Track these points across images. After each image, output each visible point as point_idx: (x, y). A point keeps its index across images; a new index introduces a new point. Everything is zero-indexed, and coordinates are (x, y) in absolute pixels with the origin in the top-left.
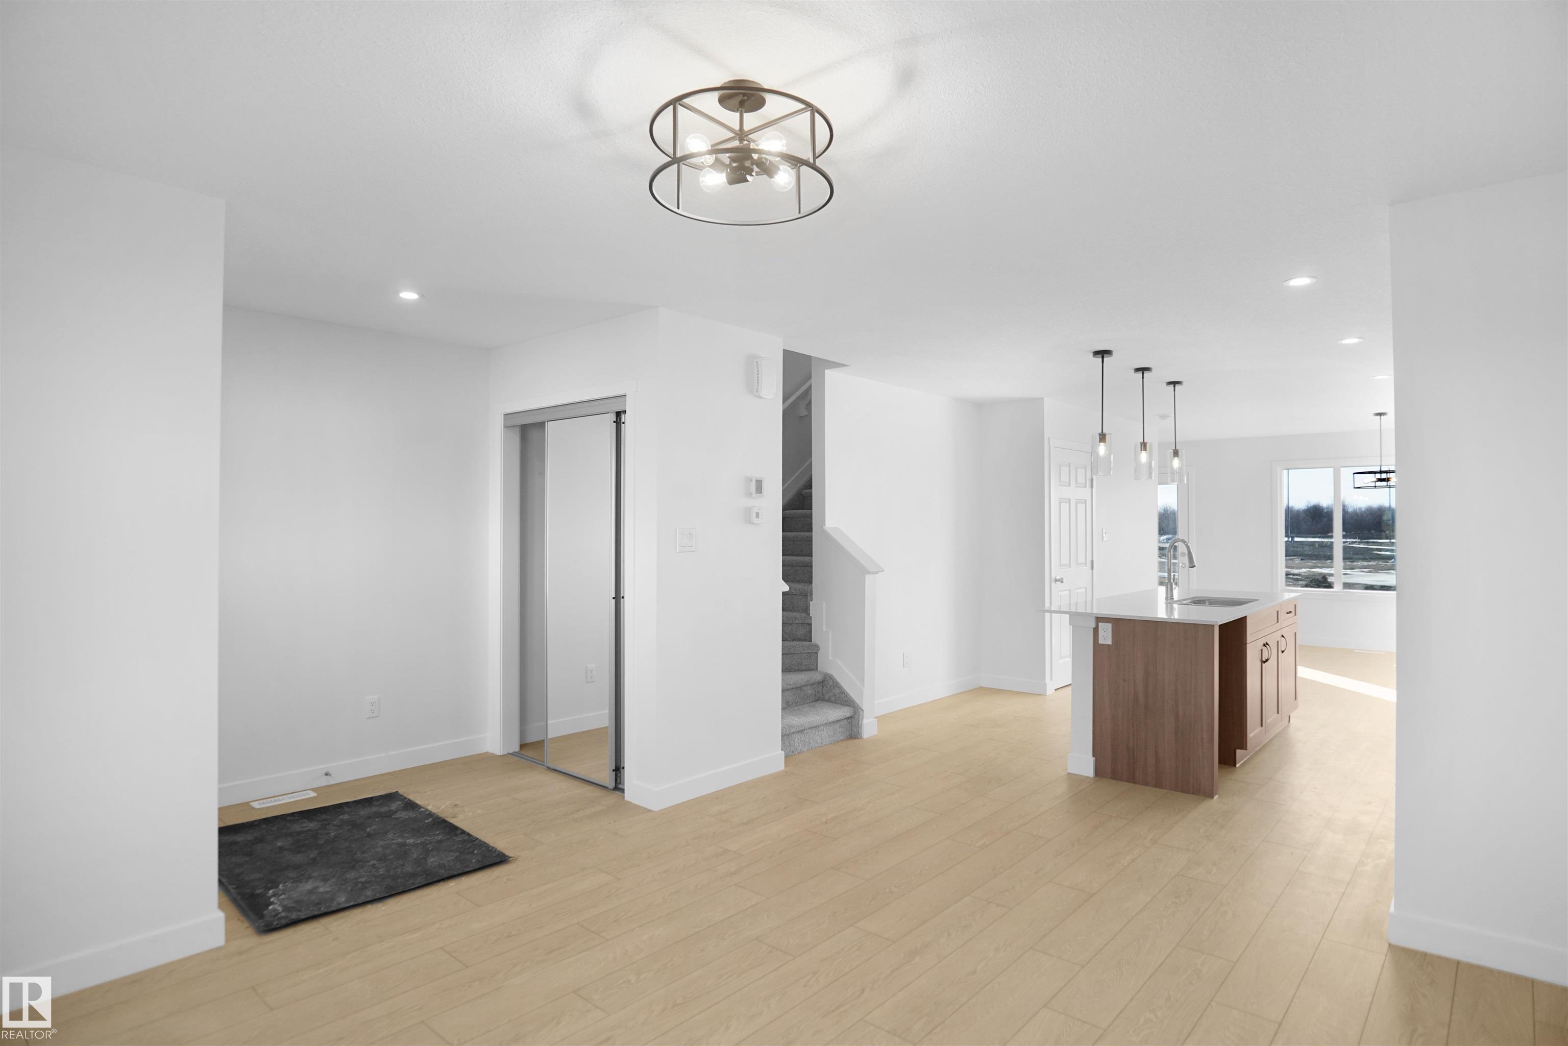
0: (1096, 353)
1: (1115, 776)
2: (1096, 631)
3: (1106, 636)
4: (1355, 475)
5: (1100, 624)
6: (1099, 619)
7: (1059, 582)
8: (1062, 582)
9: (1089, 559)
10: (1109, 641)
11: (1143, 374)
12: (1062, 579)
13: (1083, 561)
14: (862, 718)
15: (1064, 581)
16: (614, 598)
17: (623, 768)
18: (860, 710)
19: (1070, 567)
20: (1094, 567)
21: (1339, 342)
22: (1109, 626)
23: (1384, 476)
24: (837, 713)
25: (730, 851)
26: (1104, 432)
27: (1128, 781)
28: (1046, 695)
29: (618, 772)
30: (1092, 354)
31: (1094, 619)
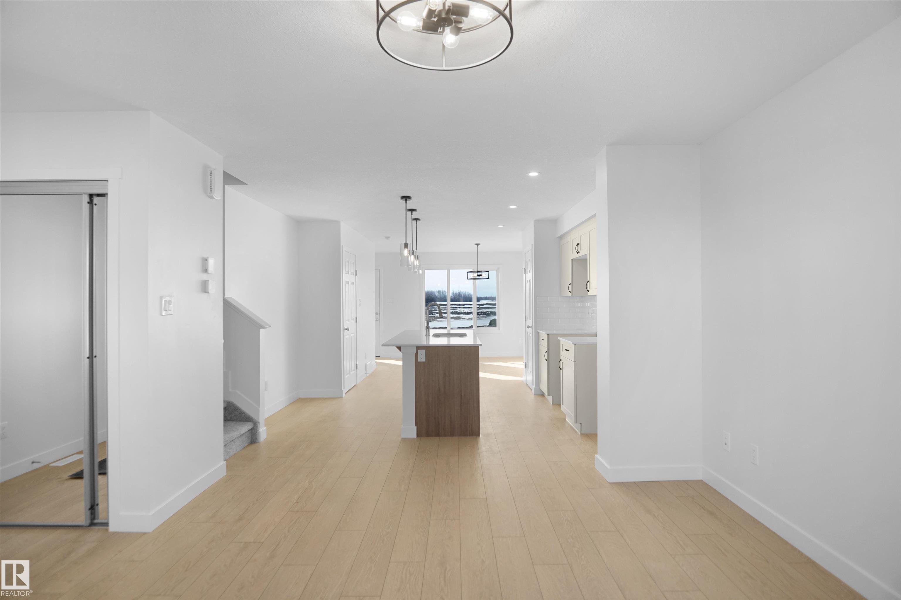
0: (403, 197)
1: (428, 435)
2: (416, 355)
3: (422, 357)
4: (468, 273)
5: (419, 351)
6: (418, 348)
7: (346, 330)
8: (348, 330)
9: (355, 316)
10: (424, 360)
11: (412, 212)
12: (348, 328)
13: (353, 318)
14: (259, 429)
15: (349, 329)
16: (88, 358)
17: (97, 505)
18: (257, 423)
19: (349, 321)
20: (357, 322)
21: (508, 207)
22: (424, 351)
23: (480, 274)
24: (245, 428)
25: (250, 543)
26: (407, 242)
27: (436, 436)
28: (342, 398)
29: (93, 511)
30: (400, 198)
31: (416, 347)
